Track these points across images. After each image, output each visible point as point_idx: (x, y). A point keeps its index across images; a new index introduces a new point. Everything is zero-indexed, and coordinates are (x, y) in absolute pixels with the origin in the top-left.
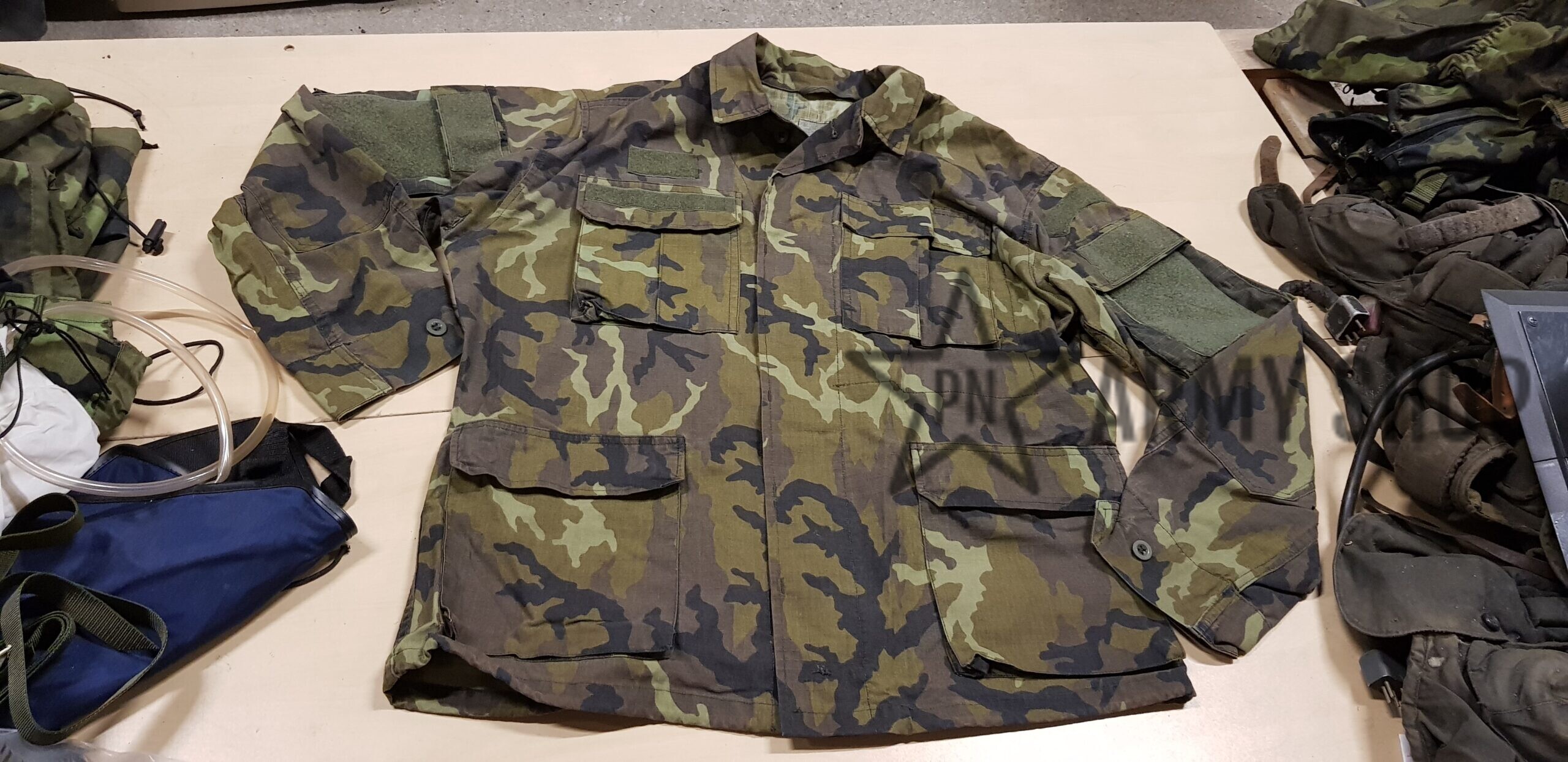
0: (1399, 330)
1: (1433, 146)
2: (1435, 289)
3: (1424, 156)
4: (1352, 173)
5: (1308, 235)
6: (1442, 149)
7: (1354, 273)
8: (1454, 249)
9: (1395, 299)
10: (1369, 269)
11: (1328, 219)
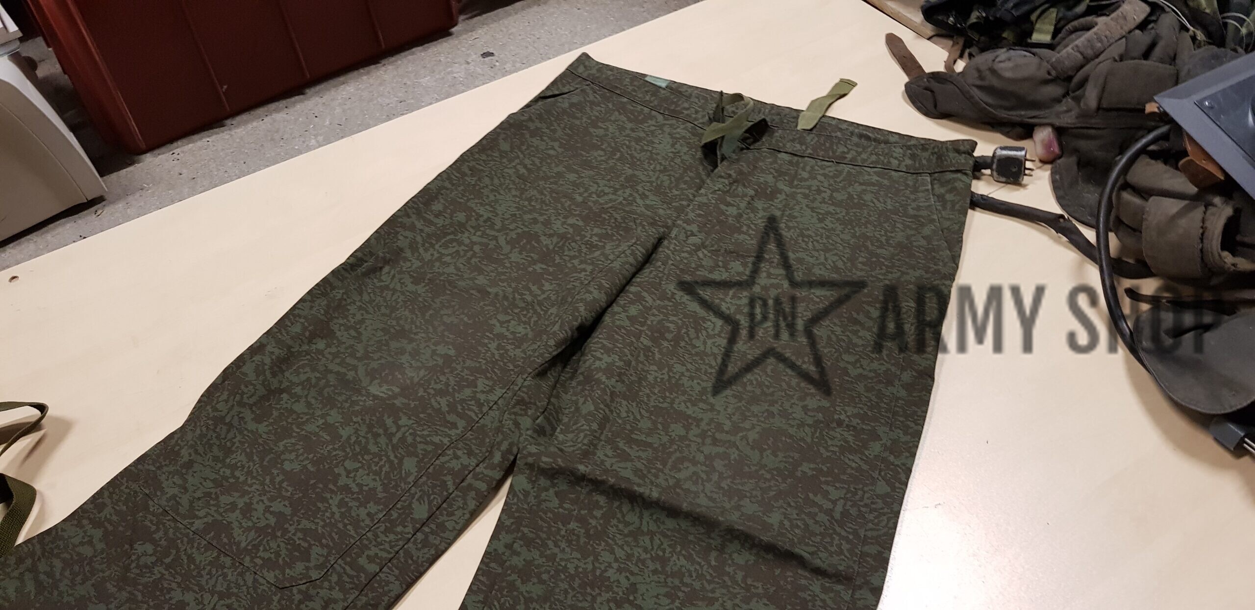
0: (1083, 144)
2: (1100, 99)
4: (975, 36)
5: (972, 97)
7: (1023, 113)
8: (1097, 61)
9: (1067, 120)
10: (1036, 105)
11: (981, 78)
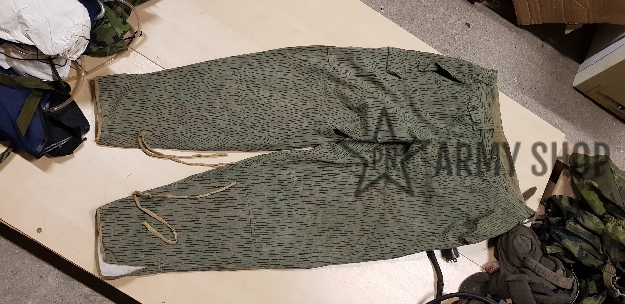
1: (567, 240)
2: (512, 281)
3: (562, 240)
6: (569, 243)
9: (503, 272)
11: (512, 233)
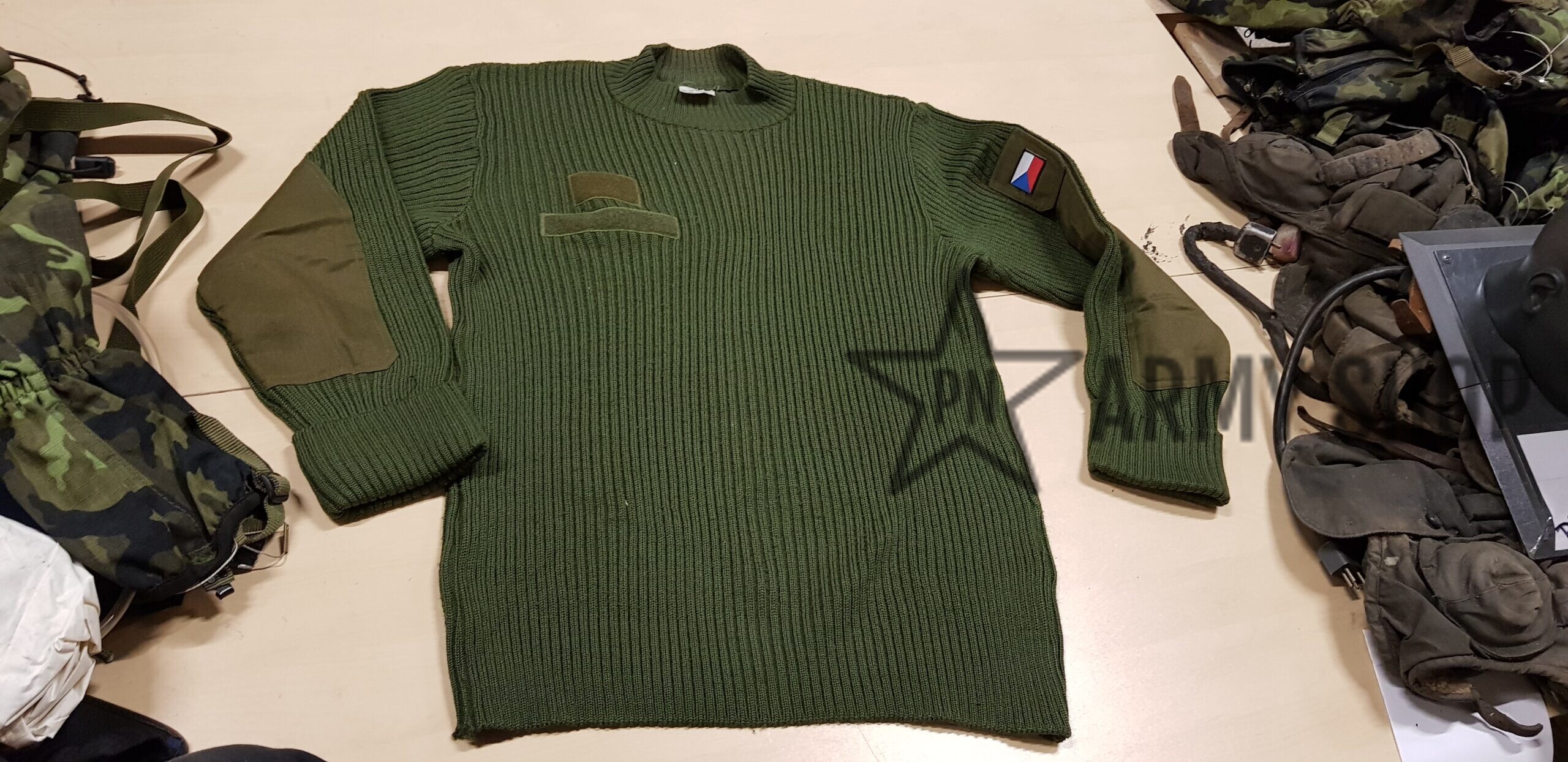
0: (1319, 256)
1: (1339, 88)
2: (1353, 218)
3: (1330, 97)
4: (1264, 113)
5: (1234, 171)
6: (1348, 90)
7: (1276, 205)
8: (1367, 180)
9: (1315, 228)
10: (1290, 202)
11: (1251, 155)
